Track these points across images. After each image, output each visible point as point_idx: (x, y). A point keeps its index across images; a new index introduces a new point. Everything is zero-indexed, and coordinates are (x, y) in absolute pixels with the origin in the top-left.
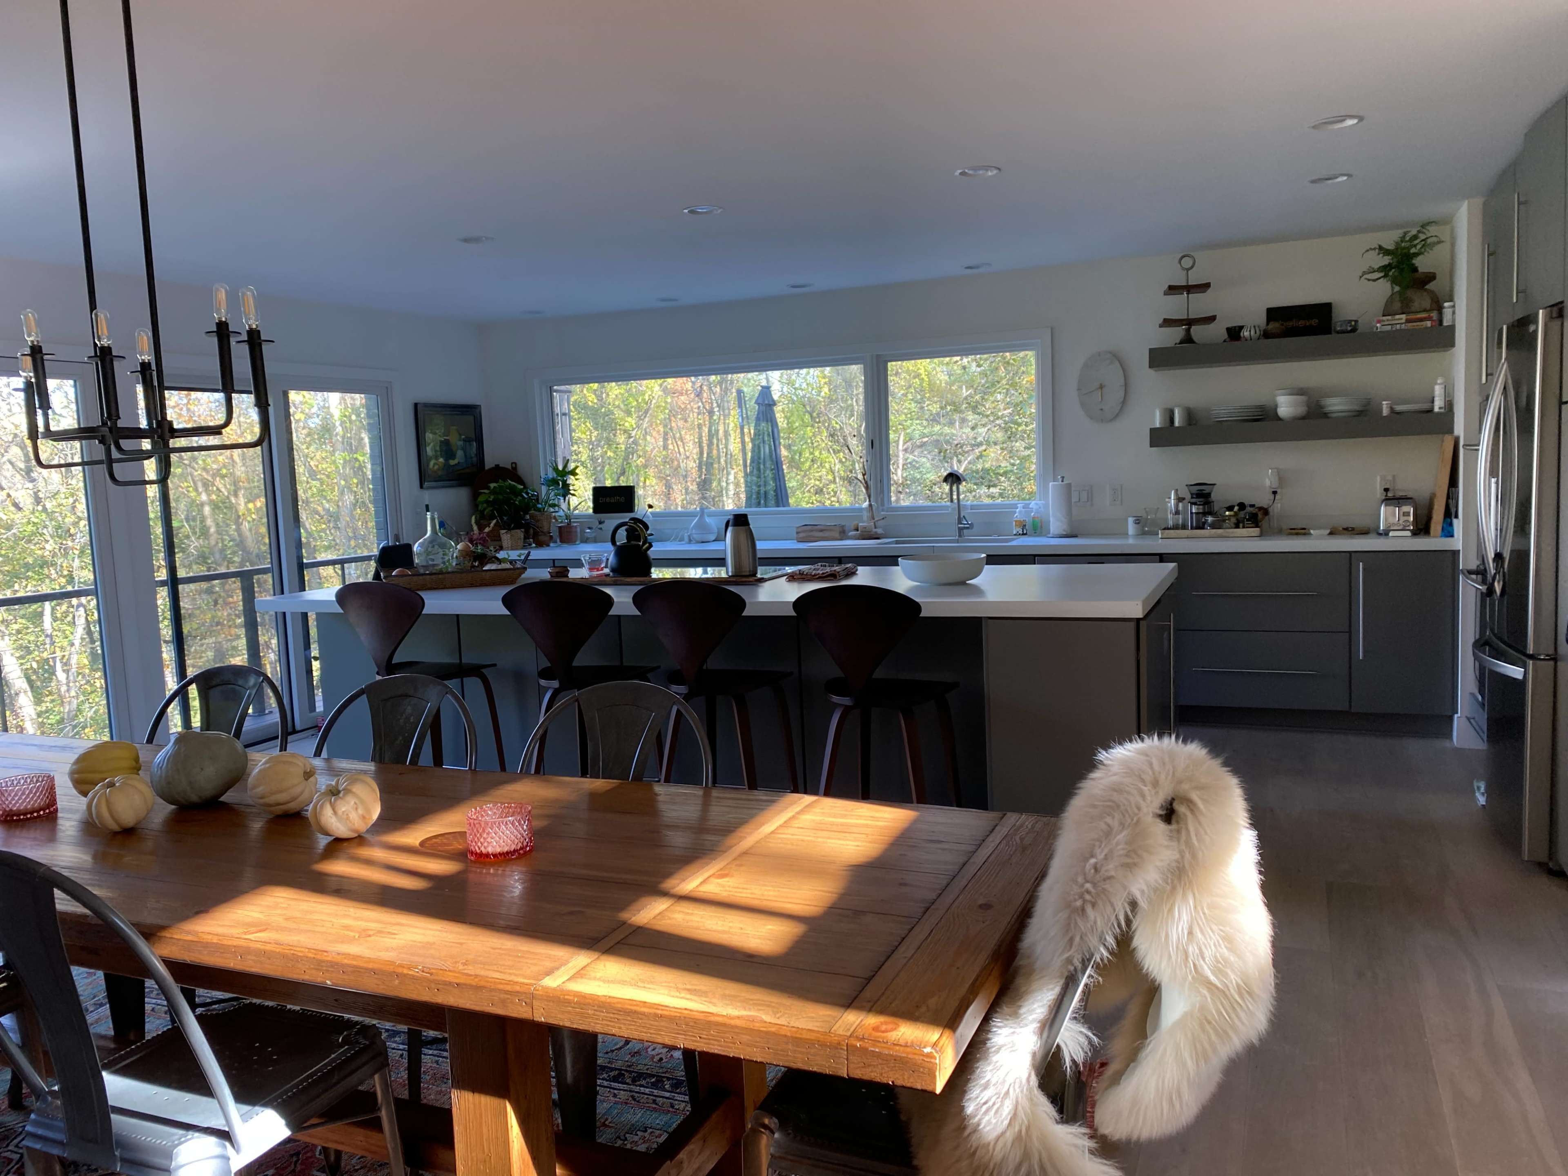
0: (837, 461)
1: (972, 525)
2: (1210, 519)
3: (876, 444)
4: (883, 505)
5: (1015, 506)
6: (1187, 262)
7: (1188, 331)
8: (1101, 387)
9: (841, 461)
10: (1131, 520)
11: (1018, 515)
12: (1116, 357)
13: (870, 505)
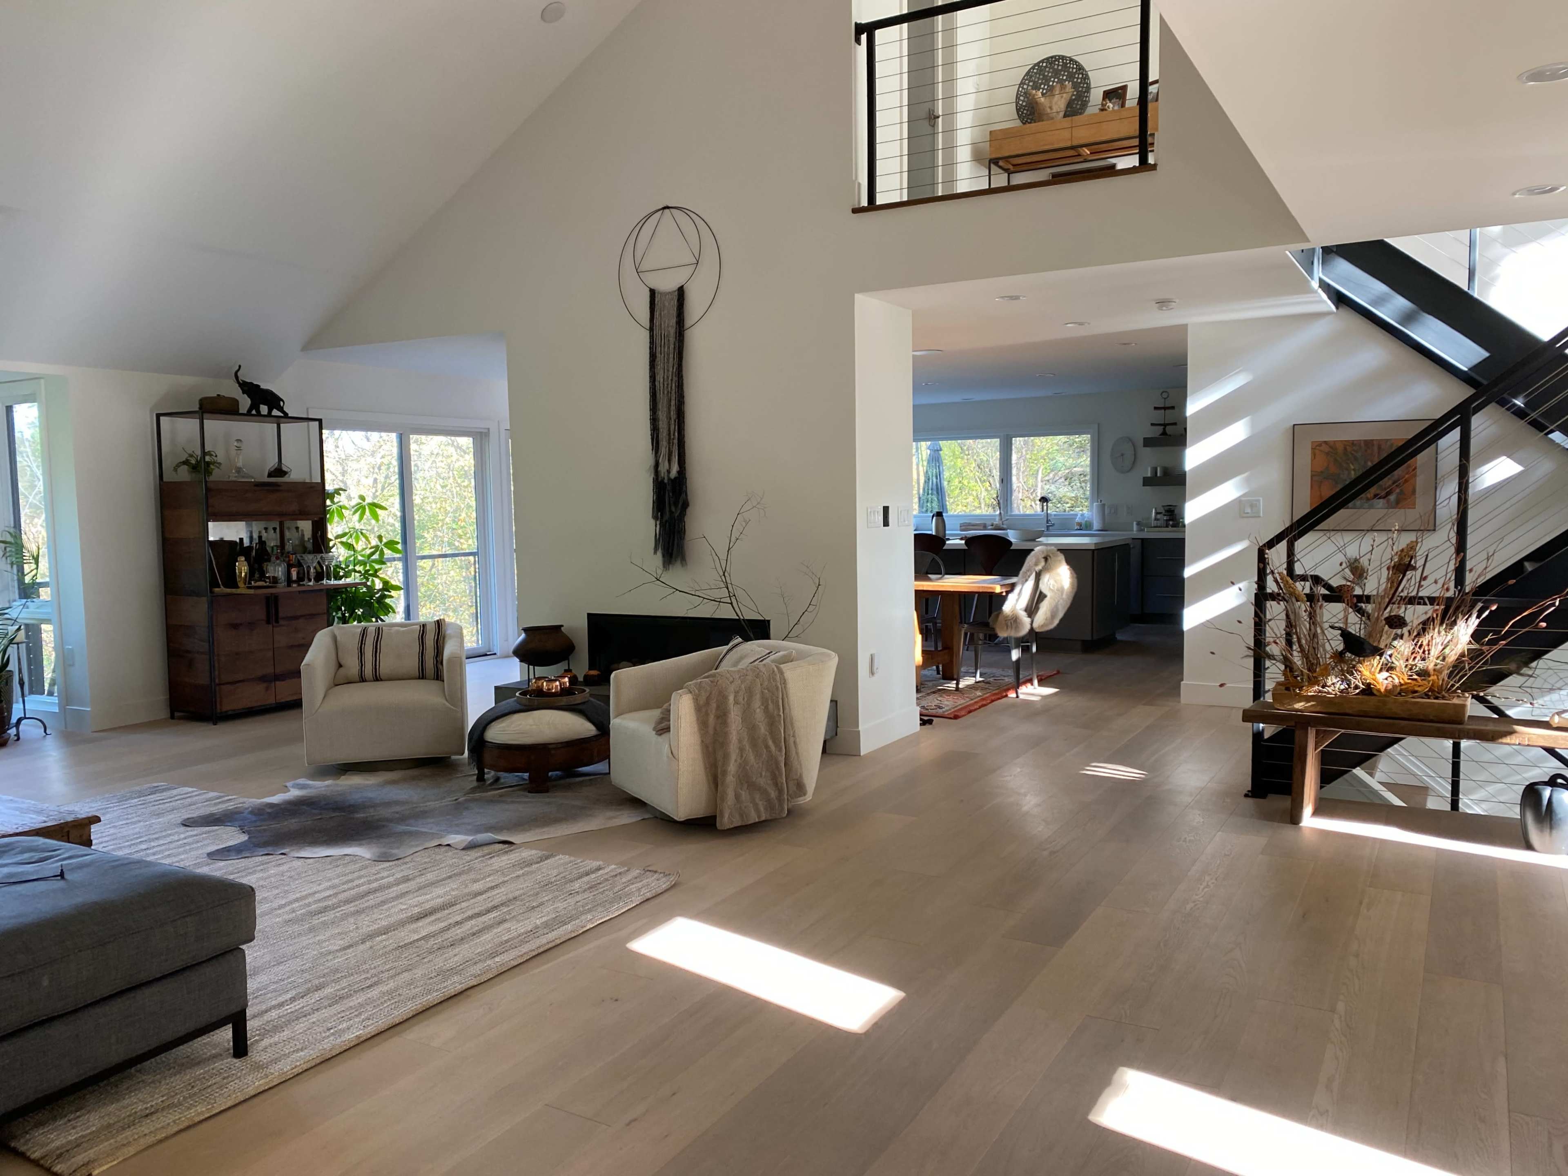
0: (983, 490)
1: (1054, 524)
2: (1171, 523)
3: (1005, 481)
4: (1007, 513)
5: (1077, 515)
6: (1165, 395)
7: (1164, 429)
8: (1122, 455)
9: (987, 490)
10: (1135, 523)
11: (1078, 520)
12: (1130, 440)
13: (1000, 513)
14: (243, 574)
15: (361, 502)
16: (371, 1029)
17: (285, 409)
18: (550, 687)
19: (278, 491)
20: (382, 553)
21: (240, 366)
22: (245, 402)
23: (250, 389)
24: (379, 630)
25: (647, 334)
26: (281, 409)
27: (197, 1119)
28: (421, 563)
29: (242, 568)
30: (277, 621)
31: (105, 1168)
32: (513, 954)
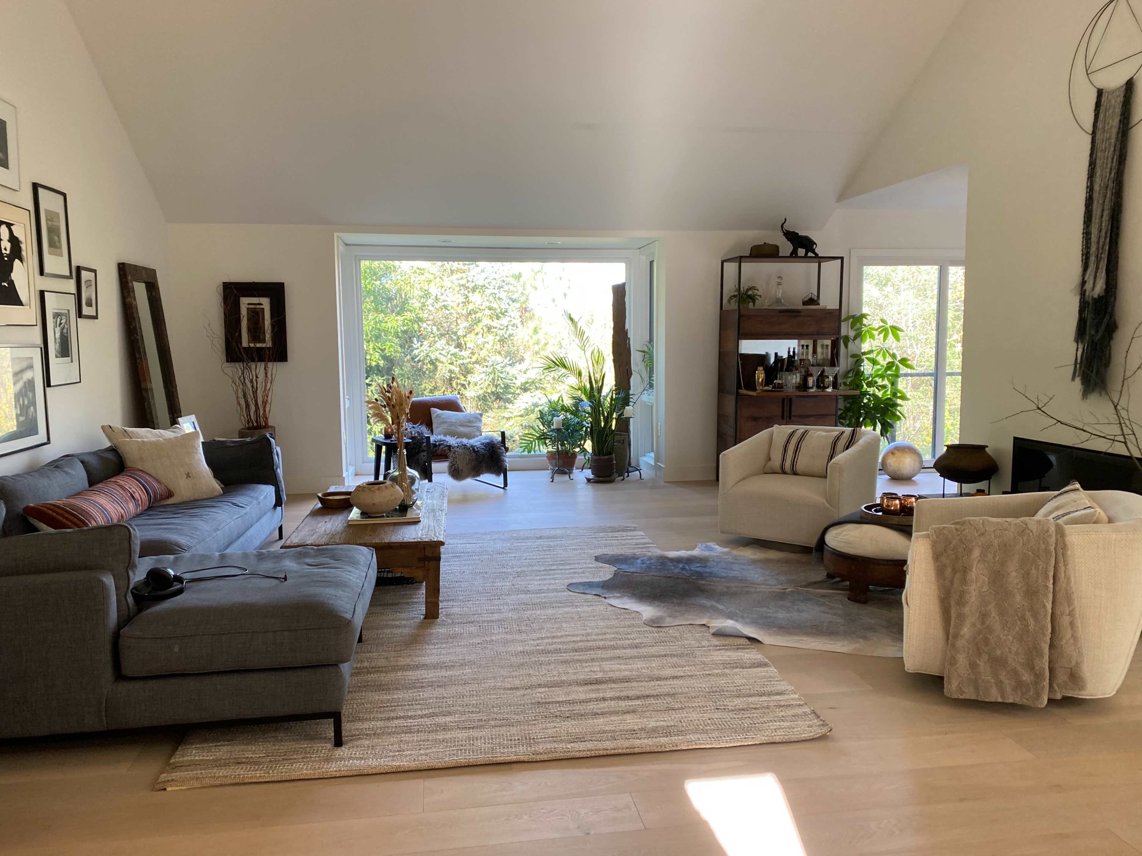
14: (760, 380)
15: (884, 324)
16: (413, 765)
17: (816, 251)
18: (890, 504)
19: (800, 316)
20: (898, 368)
21: (785, 219)
22: (786, 247)
23: (793, 237)
24: (805, 433)
25: (1089, 138)
26: (813, 251)
27: (246, 781)
28: (948, 378)
29: (760, 375)
30: (790, 418)
31: (177, 788)
32: (589, 745)
